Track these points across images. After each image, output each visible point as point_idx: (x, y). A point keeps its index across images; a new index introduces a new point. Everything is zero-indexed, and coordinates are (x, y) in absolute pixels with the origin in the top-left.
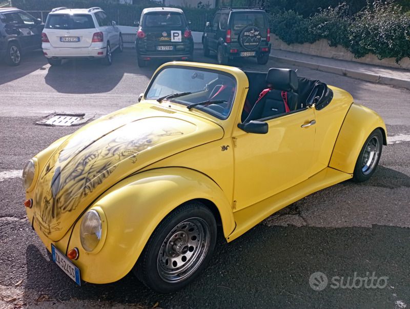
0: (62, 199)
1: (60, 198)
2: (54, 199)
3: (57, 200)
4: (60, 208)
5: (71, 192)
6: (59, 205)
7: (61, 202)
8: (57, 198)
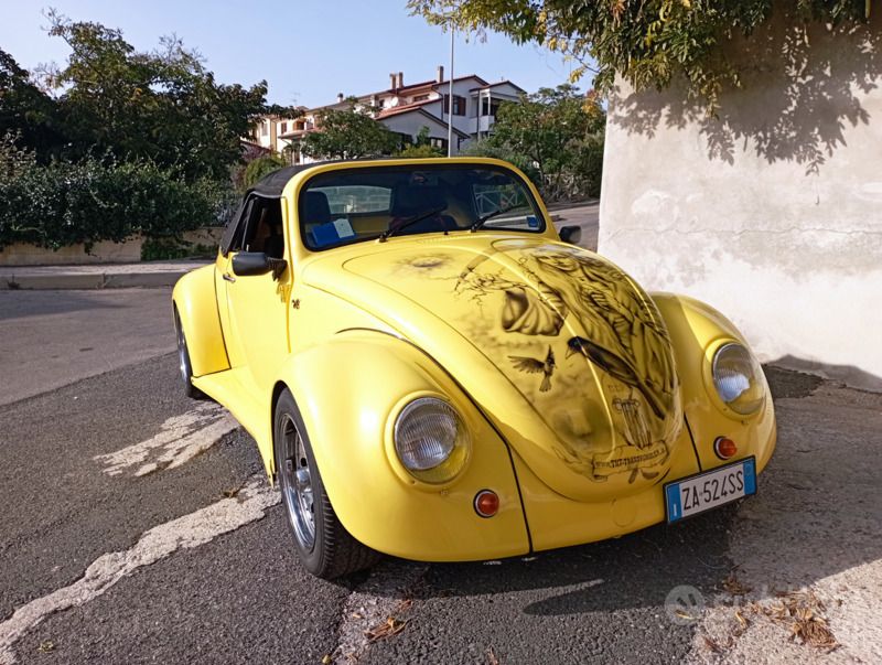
0: (654, 375)
1: (648, 377)
2: (639, 387)
3: (648, 383)
4: (664, 390)
5: (654, 354)
6: (658, 388)
7: (656, 381)
8: (642, 381)
